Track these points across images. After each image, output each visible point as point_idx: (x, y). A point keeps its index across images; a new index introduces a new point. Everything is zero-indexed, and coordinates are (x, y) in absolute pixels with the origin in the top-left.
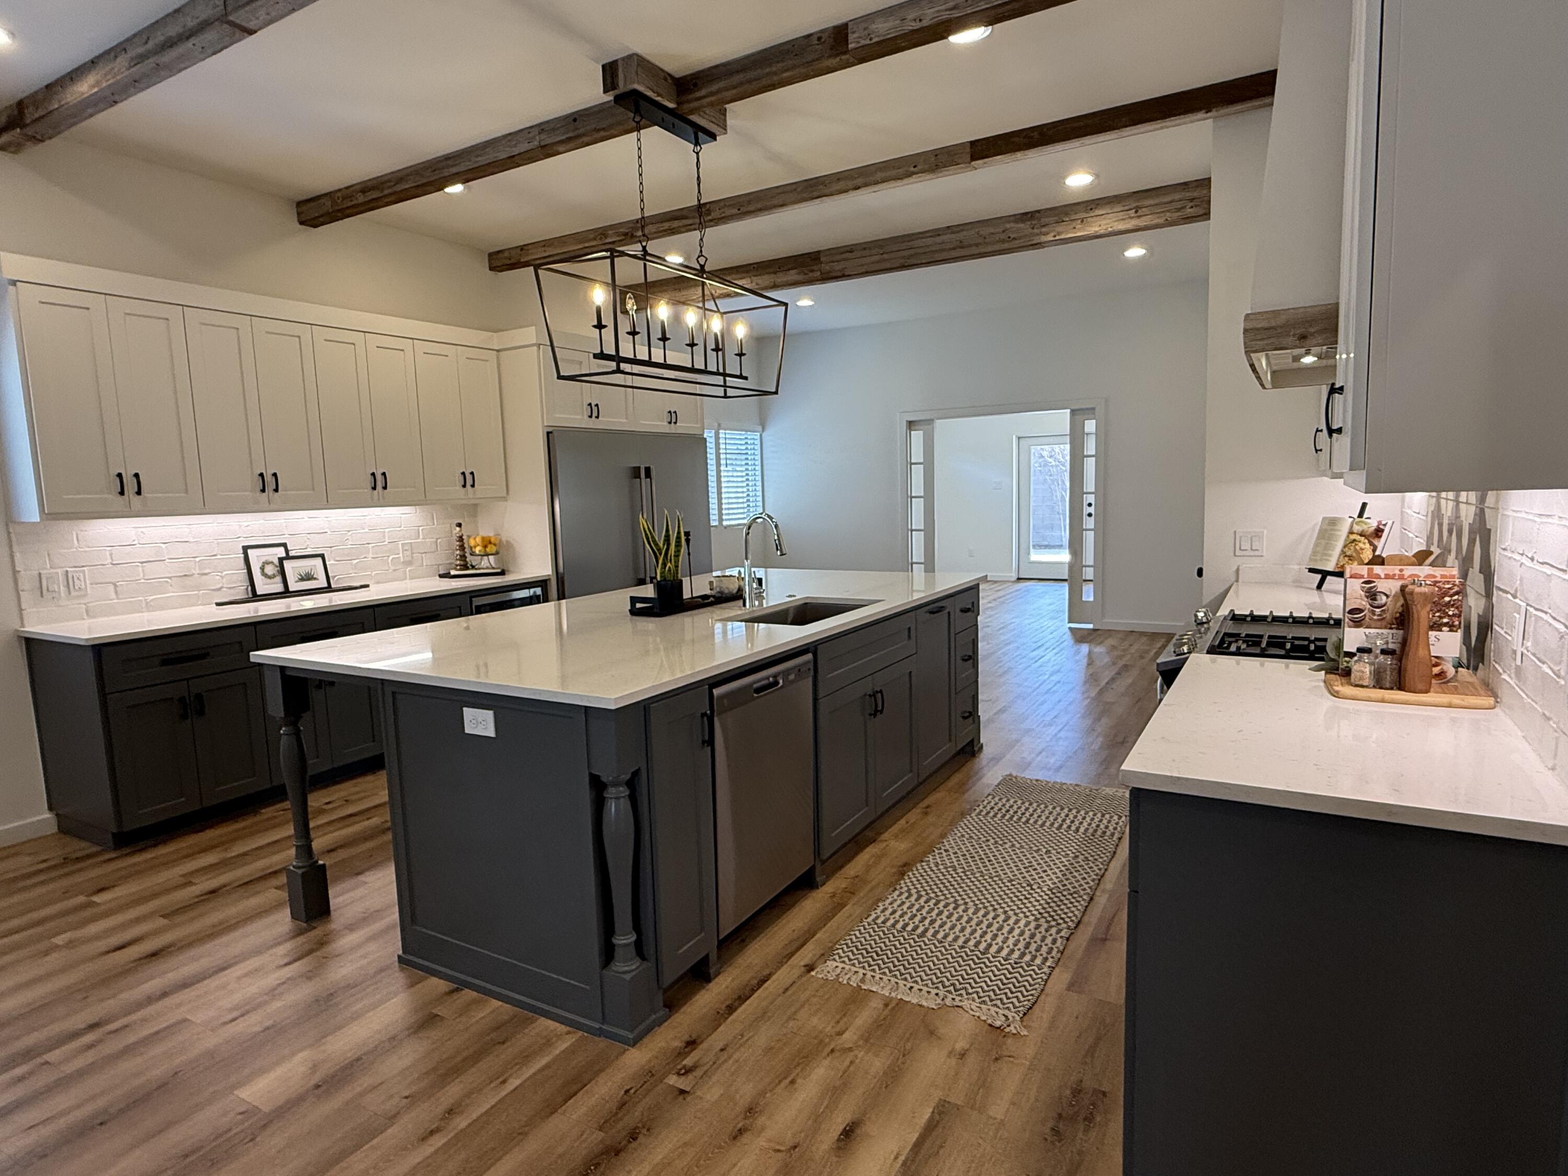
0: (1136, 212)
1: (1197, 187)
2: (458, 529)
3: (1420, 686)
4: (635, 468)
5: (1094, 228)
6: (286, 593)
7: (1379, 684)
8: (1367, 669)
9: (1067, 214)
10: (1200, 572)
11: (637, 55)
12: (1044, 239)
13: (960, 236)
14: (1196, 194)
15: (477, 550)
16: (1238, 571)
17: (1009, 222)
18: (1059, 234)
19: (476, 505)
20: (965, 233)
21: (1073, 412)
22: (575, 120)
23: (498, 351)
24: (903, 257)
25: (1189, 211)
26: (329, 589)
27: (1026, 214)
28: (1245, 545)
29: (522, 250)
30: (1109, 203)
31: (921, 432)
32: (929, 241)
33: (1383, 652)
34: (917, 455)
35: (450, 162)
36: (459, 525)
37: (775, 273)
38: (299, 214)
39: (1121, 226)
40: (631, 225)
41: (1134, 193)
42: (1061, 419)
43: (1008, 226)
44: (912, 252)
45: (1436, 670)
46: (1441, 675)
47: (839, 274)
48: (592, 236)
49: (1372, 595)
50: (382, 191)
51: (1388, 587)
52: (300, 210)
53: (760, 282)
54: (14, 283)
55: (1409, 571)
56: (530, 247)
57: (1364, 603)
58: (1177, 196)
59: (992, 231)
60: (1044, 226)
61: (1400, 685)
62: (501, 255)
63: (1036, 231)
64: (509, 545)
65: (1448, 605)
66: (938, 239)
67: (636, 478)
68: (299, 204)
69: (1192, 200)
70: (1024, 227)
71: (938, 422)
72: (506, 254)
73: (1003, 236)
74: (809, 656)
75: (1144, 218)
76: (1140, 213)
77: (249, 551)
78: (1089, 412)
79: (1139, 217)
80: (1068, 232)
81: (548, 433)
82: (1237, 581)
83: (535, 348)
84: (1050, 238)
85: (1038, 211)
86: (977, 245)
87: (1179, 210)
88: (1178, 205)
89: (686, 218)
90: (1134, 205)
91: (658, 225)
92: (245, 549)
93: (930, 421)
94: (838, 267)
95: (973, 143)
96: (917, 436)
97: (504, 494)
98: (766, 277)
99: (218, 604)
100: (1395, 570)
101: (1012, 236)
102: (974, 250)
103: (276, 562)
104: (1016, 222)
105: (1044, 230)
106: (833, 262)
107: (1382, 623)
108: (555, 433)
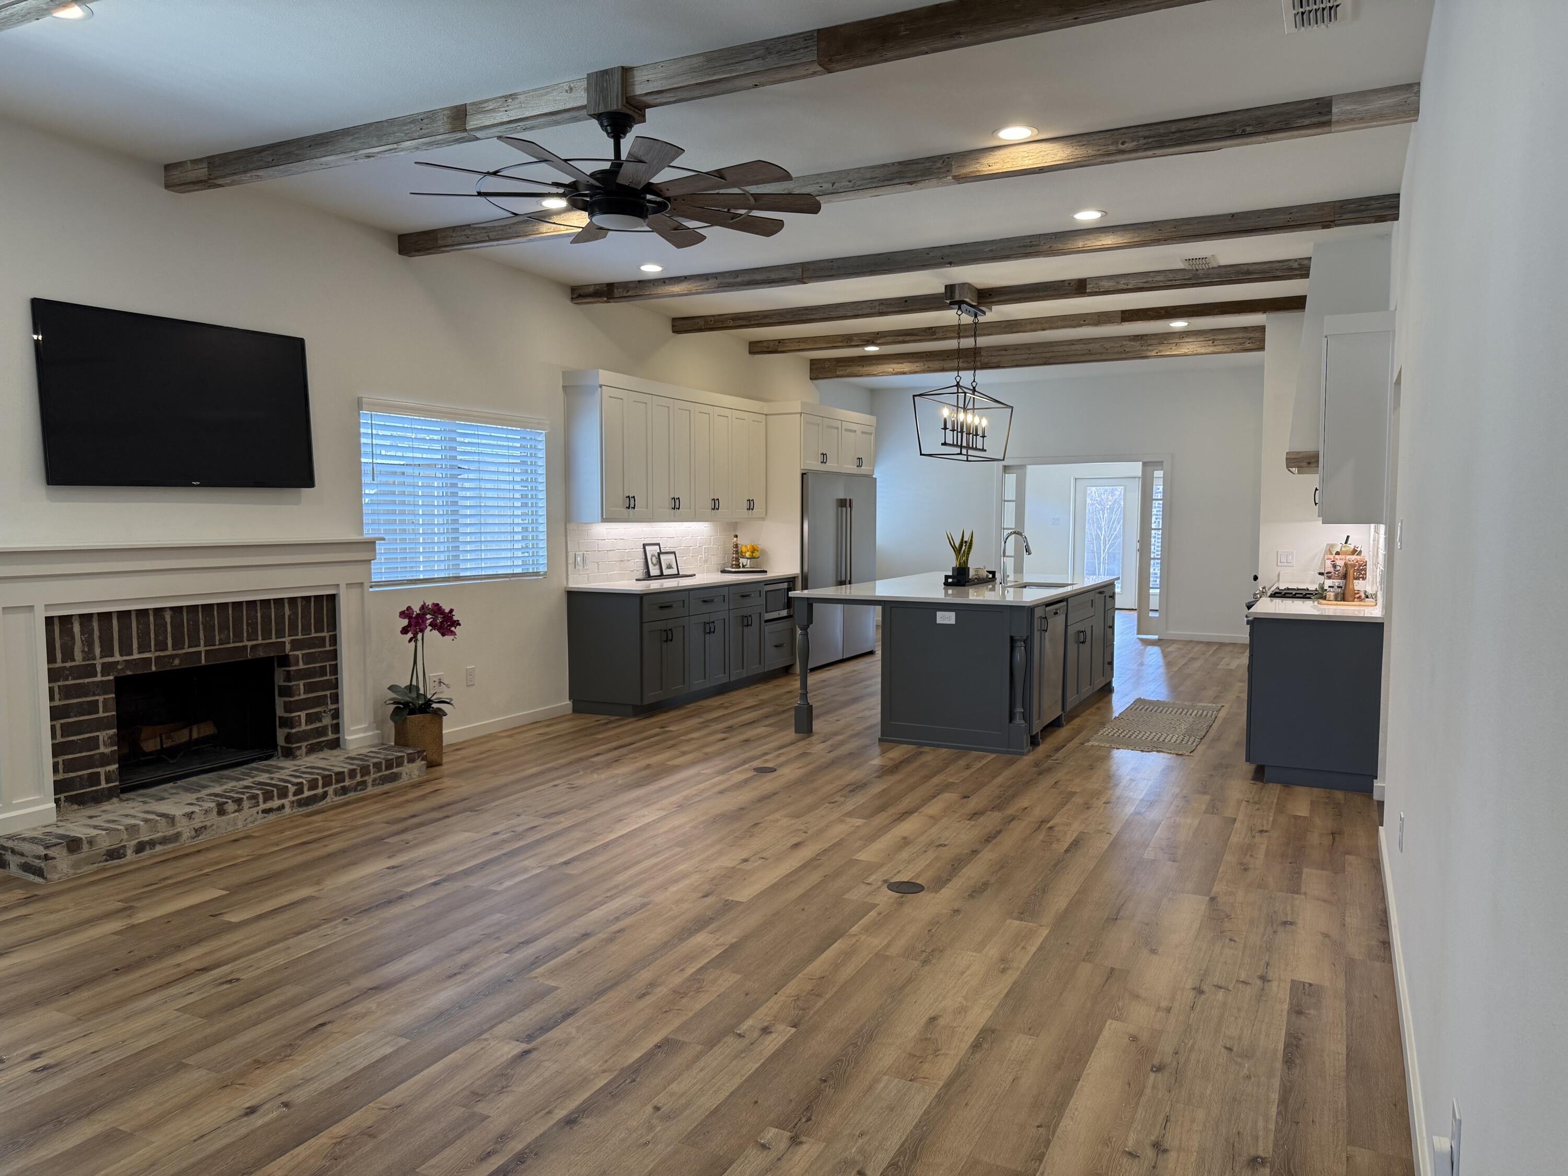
0: (1213, 342)
1: (1253, 331)
2: (735, 539)
3: (1350, 599)
4: (841, 500)
5: (1183, 350)
6: (661, 576)
7: (1336, 600)
8: (1332, 594)
9: (1166, 339)
10: (1256, 578)
11: (969, 285)
12: (1149, 354)
13: (1090, 347)
14: (1252, 335)
15: (748, 554)
16: (1279, 575)
17: (1125, 340)
18: (1160, 352)
19: (736, 523)
20: (1093, 345)
21: (1145, 464)
22: (906, 301)
23: (766, 415)
24: (1046, 358)
25: (1247, 346)
26: (677, 575)
27: (1138, 336)
28: (1284, 560)
29: (779, 342)
30: (1195, 335)
31: (1015, 475)
32: (1066, 348)
33: (1338, 587)
34: (1010, 493)
35: (807, 312)
36: (736, 536)
37: (944, 360)
38: (673, 326)
39: (1203, 351)
40: (873, 335)
41: (1212, 330)
42: (1136, 468)
43: (1124, 343)
44: (1050, 354)
45: (1357, 596)
46: (1359, 597)
47: (995, 365)
48: (840, 339)
49: (1335, 566)
50: (750, 321)
51: (1340, 563)
52: (675, 324)
53: (930, 366)
54: (601, 386)
55: (1348, 557)
56: (786, 341)
57: (1332, 570)
58: (1240, 335)
59: (1112, 345)
60: (1148, 345)
61: (1344, 599)
62: (760, 344)
63: (1143, 348)
64: (764, 552)
65: (1362, 570)
66: (1073, 347)
67: (842, 507)
68: (674, 320)
69: (1250, 338)
70: (1137, 344)
71: (1029, 467)
72: (765, 344)
73: (1120, 350)
74: (1065, 603)
75: (1219, 347)
76: (1215, 343)
77: (647, 547)
78: (1158, 464)
79: (1215, 345)
80: (1166, 351)
81: (803, 474)
82: (1278, 581)
83: (799, 415)
84: (1154, 353)
85: (1146, 335)
86: (1101, 354)
87: (1241, 344)
88: (1240, 341)
89: (916, 335)
90: (1212, 338)
91: (894, 338)
92: (644, 545)
93: (1023, 467)
94: (995, 360)
95: (1123, 312)
96: (1011, 479)
97: (764, 516)
98: (936, 362)
99: (637, 580)
100: (1343, 557)
101: (1127, 350)
102: (1098, 357)
103: (656, 554)
104: (1130, 341)
105: (1150, 348)
106: (991, 356)
107: (1338, 577)
108: (809, 474)
